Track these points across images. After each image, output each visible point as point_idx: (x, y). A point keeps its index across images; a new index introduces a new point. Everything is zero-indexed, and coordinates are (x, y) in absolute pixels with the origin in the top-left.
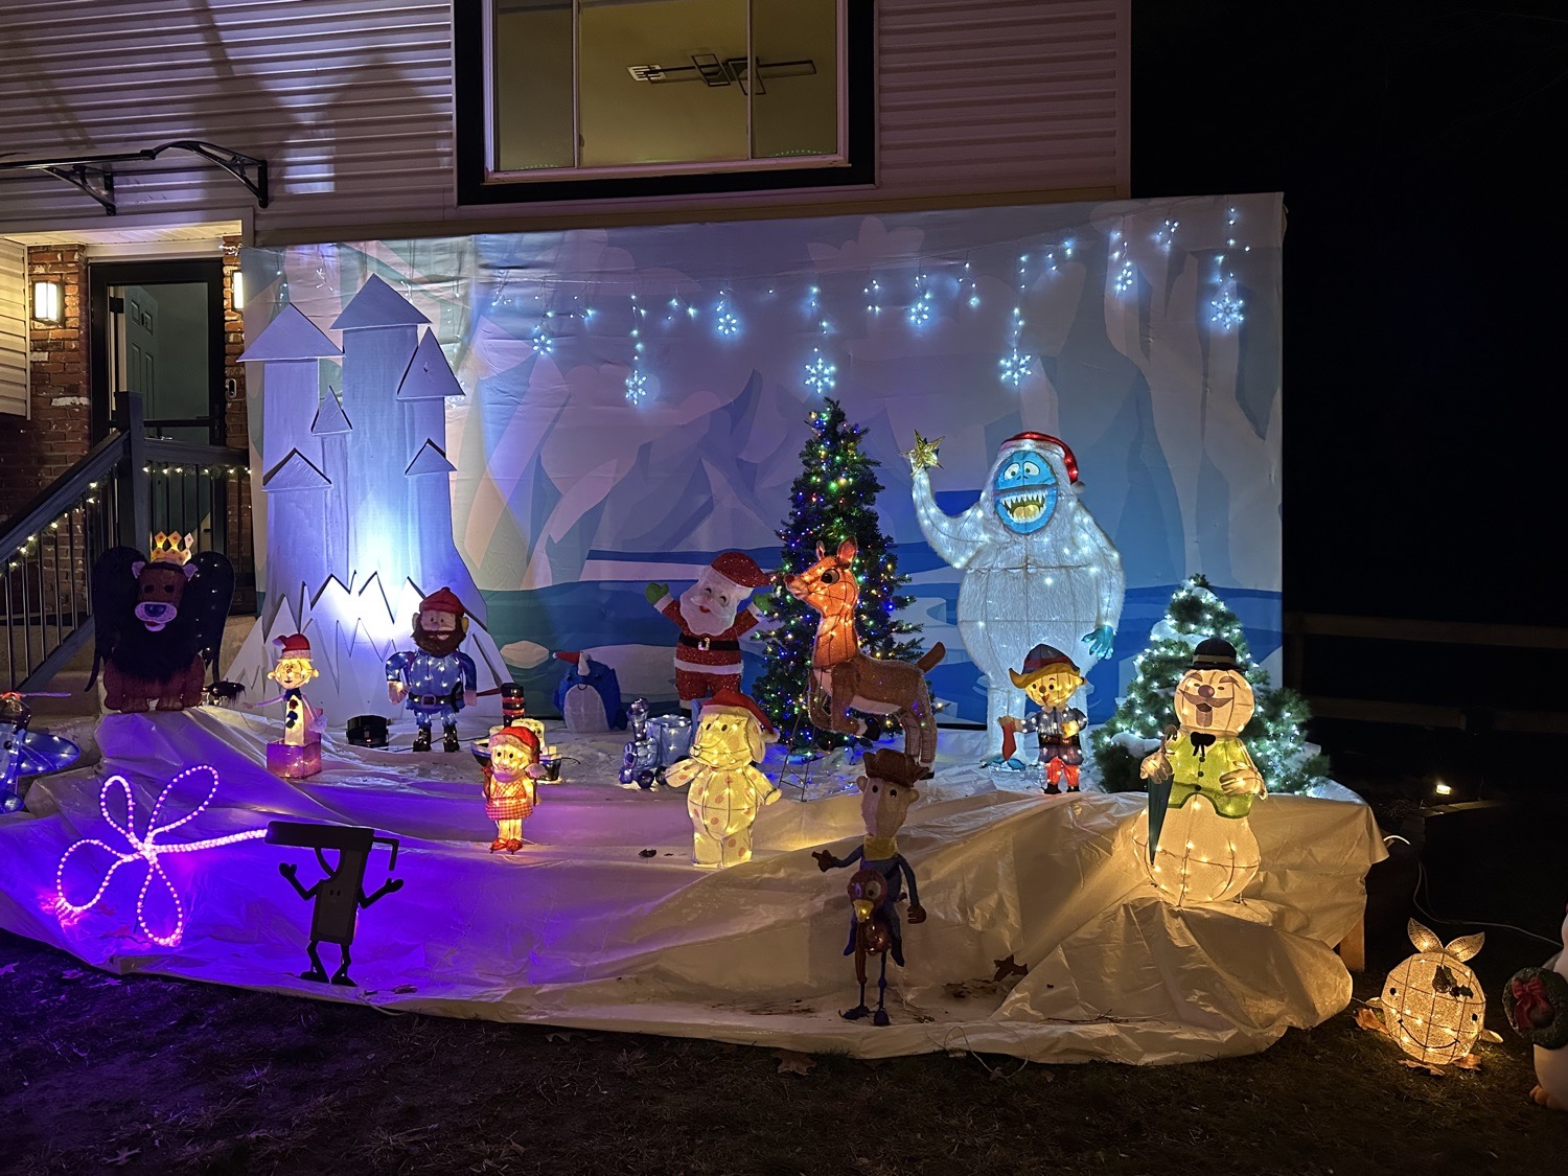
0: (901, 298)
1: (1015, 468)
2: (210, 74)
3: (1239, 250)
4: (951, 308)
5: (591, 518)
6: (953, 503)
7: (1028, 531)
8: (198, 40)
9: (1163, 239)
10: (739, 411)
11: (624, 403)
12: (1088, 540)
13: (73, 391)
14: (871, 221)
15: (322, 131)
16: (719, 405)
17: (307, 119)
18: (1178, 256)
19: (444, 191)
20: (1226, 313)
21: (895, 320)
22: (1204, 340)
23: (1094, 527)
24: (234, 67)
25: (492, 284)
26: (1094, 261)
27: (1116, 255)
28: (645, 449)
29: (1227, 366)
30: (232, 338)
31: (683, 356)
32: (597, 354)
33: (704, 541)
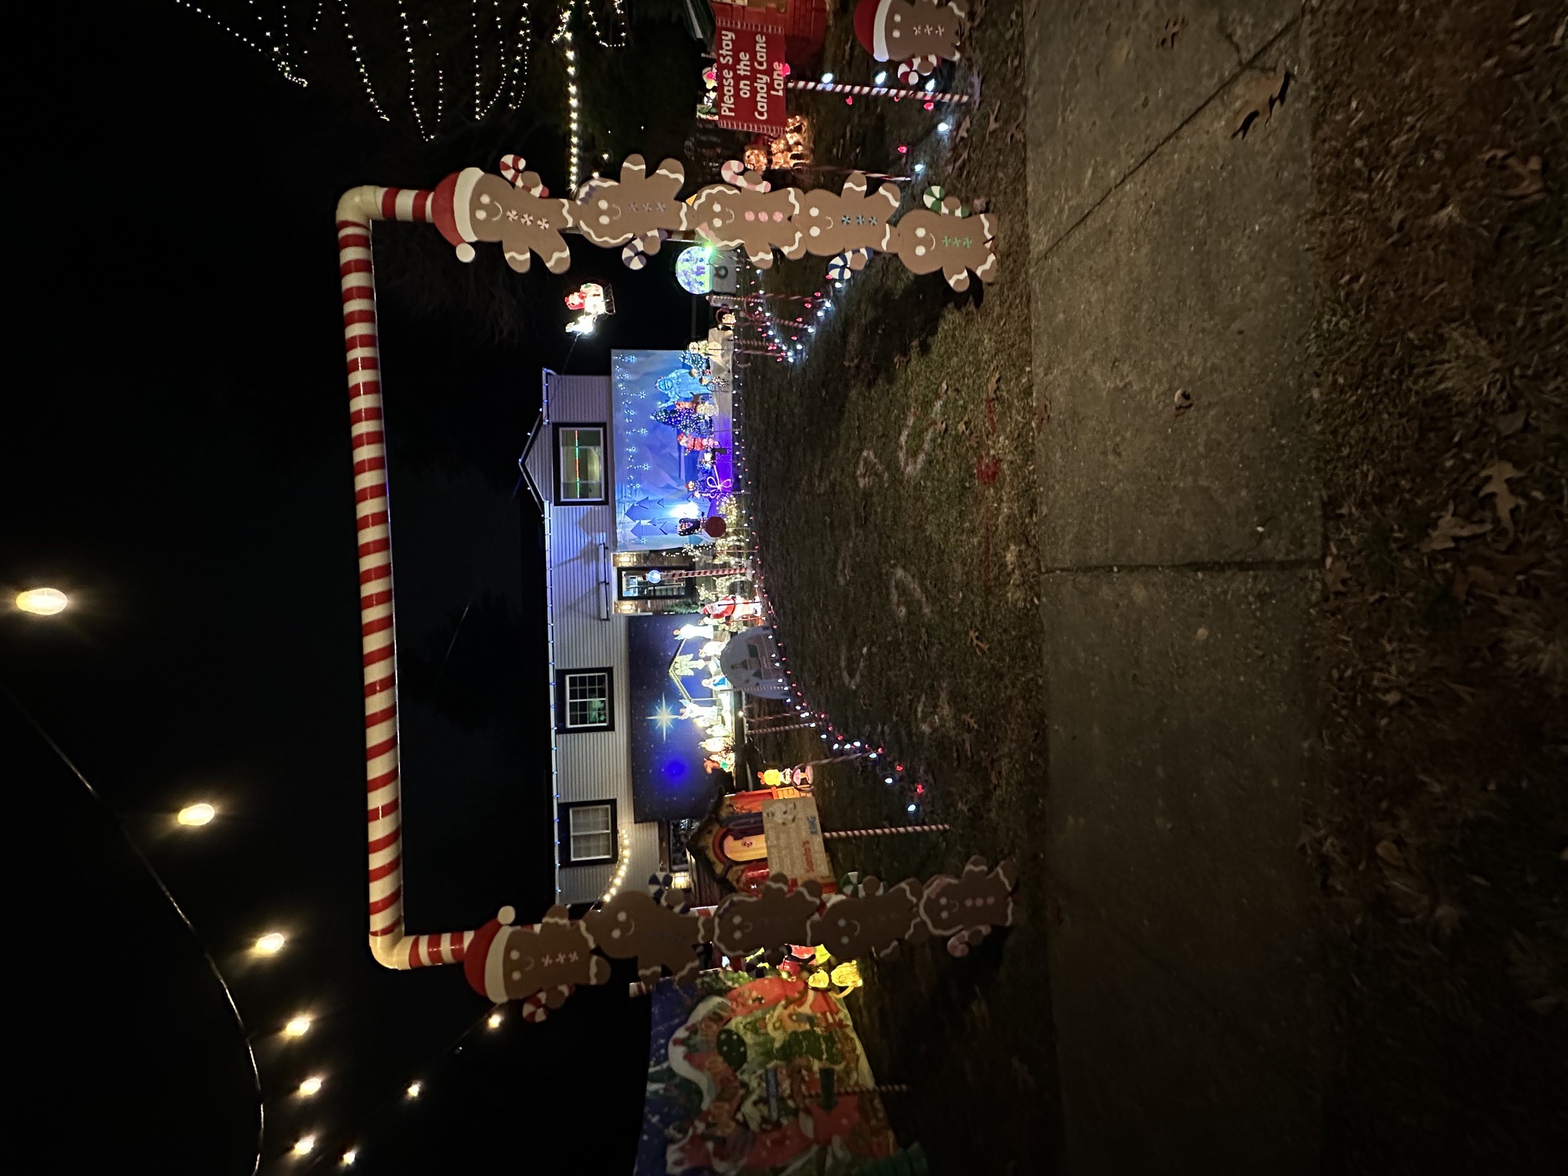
0: (629, 417)
1: (661, 383)
2: (579, 561)
4: (631, 406)
5: (673, 478)
8: (572, 563)
9: (619, 370)
10: (650, 448)
11: (649, 470)
12: (673, 375)
13: (646, 603)
14: (614, 422)
15: (593, 535)
16: (649, 451)
17: (591, 538)
18: (622, 368)
19: (606, 508)
20: (633, 359)
21: (633, 418)
22: (638, 363)
24: (578, 555)
26: (622, 381)
27: (622, 378)
28: (659, 467)
29: (642, 359)
30: (634, 564)
31: (639, 458)
32: (639, 476)
33: (676, 455)
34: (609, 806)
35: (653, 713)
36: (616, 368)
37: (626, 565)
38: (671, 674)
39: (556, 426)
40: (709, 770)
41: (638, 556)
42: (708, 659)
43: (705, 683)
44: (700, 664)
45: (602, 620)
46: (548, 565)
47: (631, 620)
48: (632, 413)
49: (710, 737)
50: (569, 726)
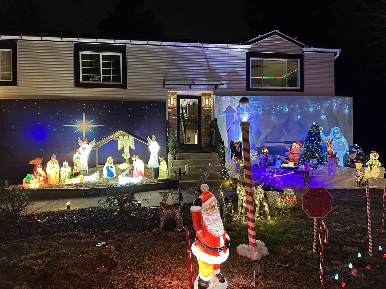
0: (308, 107)
1: (336, 130)
2: (207, 68)
3: (348, 103)
4: (315, 109)
5: (266, 137)
7: (338, 138)
8: (205, 63)
9: (339, 102)
10: (287, 122)
11: (271, 120)
12: (344, 140)
13: (175, 116)
15: (225, 79)
16: (285, 121)
17: (223, 77)
18: (341, 104)
19: (244, 89)
20: (347, 111)
21: (308, 110)
22: (344, 115)
23: (344, 138)
24: (211, 68)
25: (253, 103)
26: (332, 104)
27: (334, 103)
28: (274, 127)
29: (347, 118)
30: (203, 108)
31: (280, 114)
32: (268, 113)
33: (282, 140)
34: (11, 80)
36: (340, 100)
37: (203, 101)
38: (118, 133)
39: (301, 57)
40: (32, 162)
41: (210, 111)
42: (131, 162)
43: (110, 160)
44: (126, 155)
45: (164, 83)
46: (205, 45)
47: (163, 104)
48: (311, 110)
49: (61, 165)
50: (81, 53)
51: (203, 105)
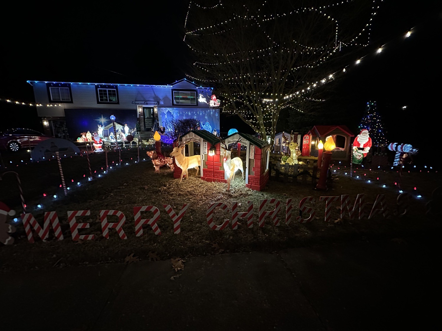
1: (207, 123)
2: (154, 95)
4: (203, 114)
6: (204, 125)
8: (153, 93)
12: (210, 127)
13: (142, 116)
14: (198, 108)
15: (163, 100)
17: (161, 99)
18: (214, 112)
19: (171, 105)
20: (217, 115)
22: (216, 117)
24: (156, 95)
25: (175, 111)
27: (211, 111)
31: (187, 116)
32: (181, 115)
34: (70, 101)
35: (104, 117)
39: (196, 91)
41: (157, 114)
43: (112, 133)
45: (135, 102)
47: (136, 111)
48: (201, 114)
50: (98, 89)
51: (154, 111)
